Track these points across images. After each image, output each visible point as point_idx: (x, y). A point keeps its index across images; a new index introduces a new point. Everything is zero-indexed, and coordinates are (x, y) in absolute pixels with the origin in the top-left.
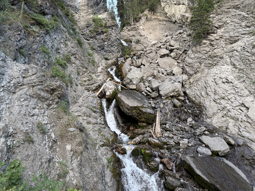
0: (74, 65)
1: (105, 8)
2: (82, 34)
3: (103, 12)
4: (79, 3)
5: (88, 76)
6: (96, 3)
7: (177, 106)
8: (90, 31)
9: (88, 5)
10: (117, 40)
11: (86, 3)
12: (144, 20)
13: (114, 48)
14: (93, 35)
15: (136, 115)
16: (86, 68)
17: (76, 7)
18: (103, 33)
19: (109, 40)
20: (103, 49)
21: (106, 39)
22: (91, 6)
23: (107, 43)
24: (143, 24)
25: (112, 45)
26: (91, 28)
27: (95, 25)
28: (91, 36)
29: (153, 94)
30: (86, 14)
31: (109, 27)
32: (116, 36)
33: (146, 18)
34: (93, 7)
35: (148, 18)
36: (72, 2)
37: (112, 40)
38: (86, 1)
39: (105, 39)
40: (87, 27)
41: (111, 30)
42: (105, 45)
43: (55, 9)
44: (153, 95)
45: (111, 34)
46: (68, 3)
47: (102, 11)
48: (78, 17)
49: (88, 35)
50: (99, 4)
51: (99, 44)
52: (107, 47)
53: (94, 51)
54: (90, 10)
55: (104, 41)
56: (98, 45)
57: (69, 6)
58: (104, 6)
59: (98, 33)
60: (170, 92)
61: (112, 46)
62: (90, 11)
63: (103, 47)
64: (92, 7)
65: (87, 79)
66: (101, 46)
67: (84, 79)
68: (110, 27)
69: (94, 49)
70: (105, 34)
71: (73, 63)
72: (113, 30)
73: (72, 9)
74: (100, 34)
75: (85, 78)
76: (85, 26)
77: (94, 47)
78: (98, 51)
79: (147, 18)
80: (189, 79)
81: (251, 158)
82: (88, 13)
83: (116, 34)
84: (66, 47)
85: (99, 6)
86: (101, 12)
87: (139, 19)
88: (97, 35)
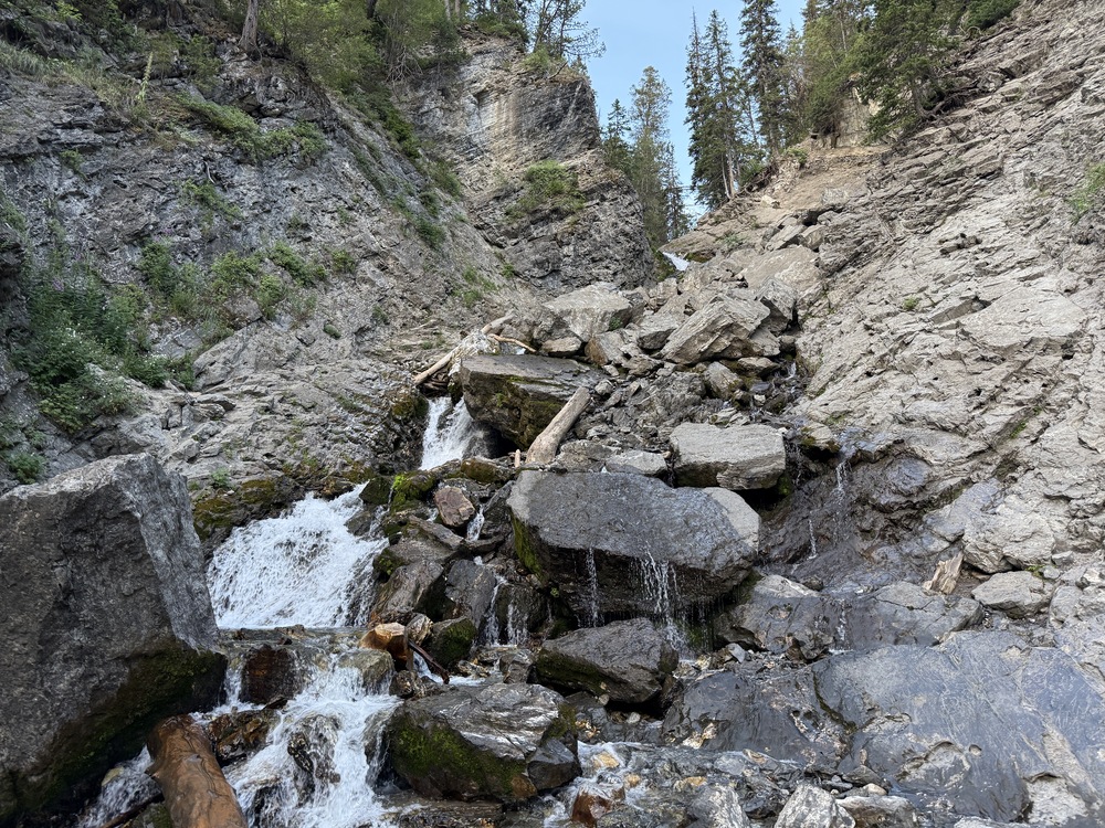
0: (365, 287)
1: (587, 135)
2: (478, 227)
3: (580, 150)
4: (489, 128)
5: (425, 334)
6: (545, 118)
7: (719, 390)
8: (507, 214)
9: (517, 130)
10: (622, 238)
11: (511, 125)
12: (789, 174)
13: (607, 268)
14: (515, 226)
15: (504, 417)
16: (426, 308)
17: (469, 140)
18: (558, 214)
19: (584, 240)
20: (555, 272)
21: (566, 235)
22: (529, 131)
23: (572, 248)
24: (786, 190)
25: (594, 255)
26: (514, 203)
27: (531, 193)
28: (509, 228)
29: (636, 362)
30: (511, 164)
31: (589, 194)
32: (615, 225)
33: (798, 164)
34: (538, 134)
35: (807, 165)
36: (456, 125)
37: (595, 240)
38: (511, 119)
39: (562, 237)
40: (497, 198)
41: (598, 204)
42: (565, 256)
43: (313, 105)
44: (636, 366)
45: (595, 219)
46: (441, 129)
47: (577, 146)
48: (478, 175)
49: (498, 227)
50: (561, 120)
51: (538, 256)
52: (573, 264)
53: (518, 279)
54: (526, 149)
55: (561, 244)
56: (533, 258)
57: (444, 138)
58: (583, 125)
59: (539, 215)
60: (694, 337)
61: (593, 260)
62: (527, 153)
63: (553, 263)
64: (532, 134)
65: (420, 342)
66: (547, 261)
67: (404, 341)
68: (592, 191)
69: (517, 274)
70: (570, 219)
71: (365, 281)
72: (606, 203)
73: (454, 149)
74: (546, 219)
75: (413, 338)
76: (492, 196)
77: (517, 268)
78: (532, 280)
79: (802, 166)
80: (825, 290)
81: (902, 500)
82: (519, 161)
83: (619, 216)
84: (344, 227)
85: (562, 128)
86: (572, 150)
87: (768, 172)
88: (532, 223)
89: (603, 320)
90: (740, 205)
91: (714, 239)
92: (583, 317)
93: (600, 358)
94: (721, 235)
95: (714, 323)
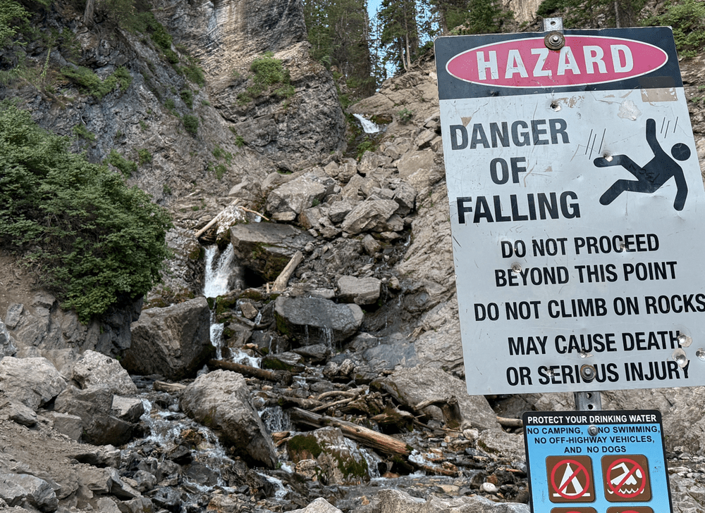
0: (158, 172)
1: (296, 33)
2: (216, 107)
3: (290, 43)
4: (222, 25)
5: (194, 200)
6: (265, 22)
8: (238, 98)
9: (244, 28)
10: (322, 116)
11: (239, 25)
13: (311, 138)
14: (245, 107)
15: (256, 264)
16: (193, 182)
17: (208, 38)
18: (276, 99)
19: (294, 118)
20: (273, 142)
21: (281, 115)
22: (253, 30)
23: (285, 125)
25: (301, 129)
26: (244, 90)
27: (255, 81)
28: (240, 109)
29: (327, 230)
30: (239, 53)
31: (296, 83)
32: (316, 106)
34: (260, 32)
36: (199, 27)
37: (302, 118)
38: (239, 20)
39: (279, 116)
40: (231, 87)
41: (304, 90)
42: (280, 130)
44: (327, 232)
45: (302, 101)
46: (188, 30)
47: (288, 41)
48: (215, 63)
49: (232, 108)
50: (277, 22)
51: (261, 130)
52: (287, 136)
53: (247, 148)
54: (250, 43)
55: (278, 122)
56: (257, 132)
57: (190, 36)
58: (293, 25)
59: (261, 100)
60: (358, 220)
61: (301, 133)
62: (251, 45)
63: (272, 136)
64: (255, 32)
65: (191, 206)
66: (268, 134)
67: (181, 205)
68: (300, 81)
69: (246, 144)
70: (284, 102)
71: (157, 168)
72: (311, 90)
73: (197, 45)
74: (267, 103)
75: (186, 203)
76: (227, 85)
77: (246, 139)
78: (257, 148)
82: (245, 51)
83: (320, 100)
84: (143, 132)
85: (277, 28)
86: (285, 43)
88: (257, 105)
89: (308, 200)
90: (413, 78)
91: (393, 104)
92: (297, 199)
93: (307, 224)
94: (398, 102)
95: (368, 213)
